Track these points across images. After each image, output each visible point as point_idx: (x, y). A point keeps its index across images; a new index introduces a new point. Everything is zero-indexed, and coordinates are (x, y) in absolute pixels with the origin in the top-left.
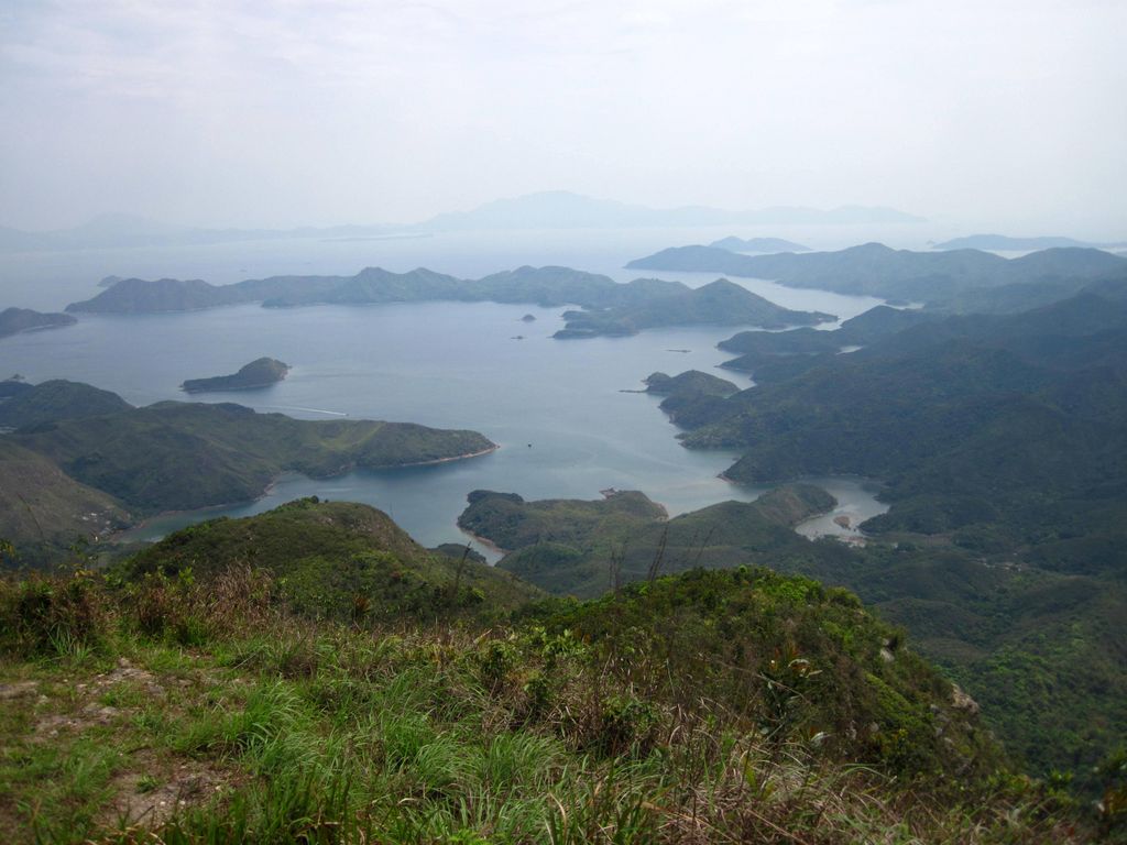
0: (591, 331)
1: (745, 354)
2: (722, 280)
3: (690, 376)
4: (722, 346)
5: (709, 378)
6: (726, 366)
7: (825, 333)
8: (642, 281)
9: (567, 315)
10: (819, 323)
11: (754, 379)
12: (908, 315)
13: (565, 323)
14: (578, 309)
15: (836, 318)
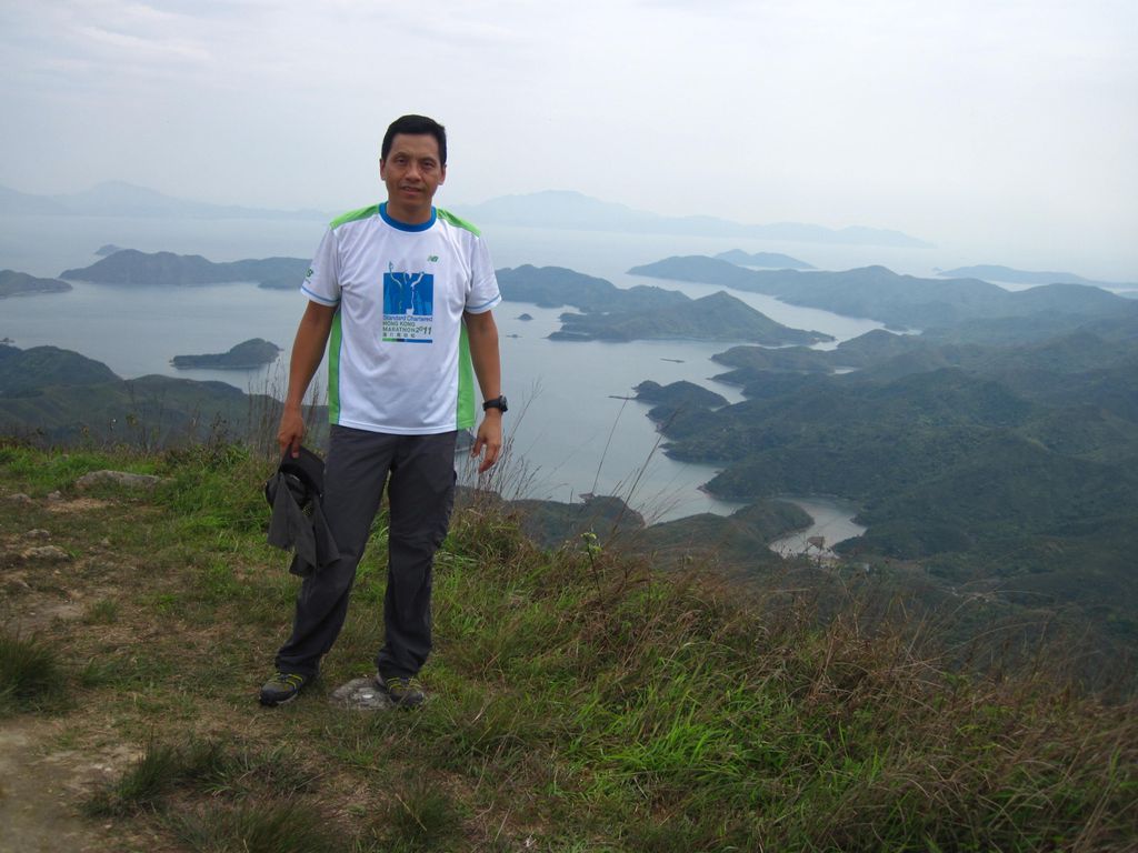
0: (586, 334)
1: (739, 370)
2: (722, 294)
3: (682, 387)
4: (716, 358)
5: (700, 390)
6: (718, 378)
7: (820, 352)
8: (642, 289)
9: (564, 317)
10: (815, 342)
11: (745, 393)
12: (904, 340)
13: (561, 324)
14: (576, 311)
15: (833, 339)
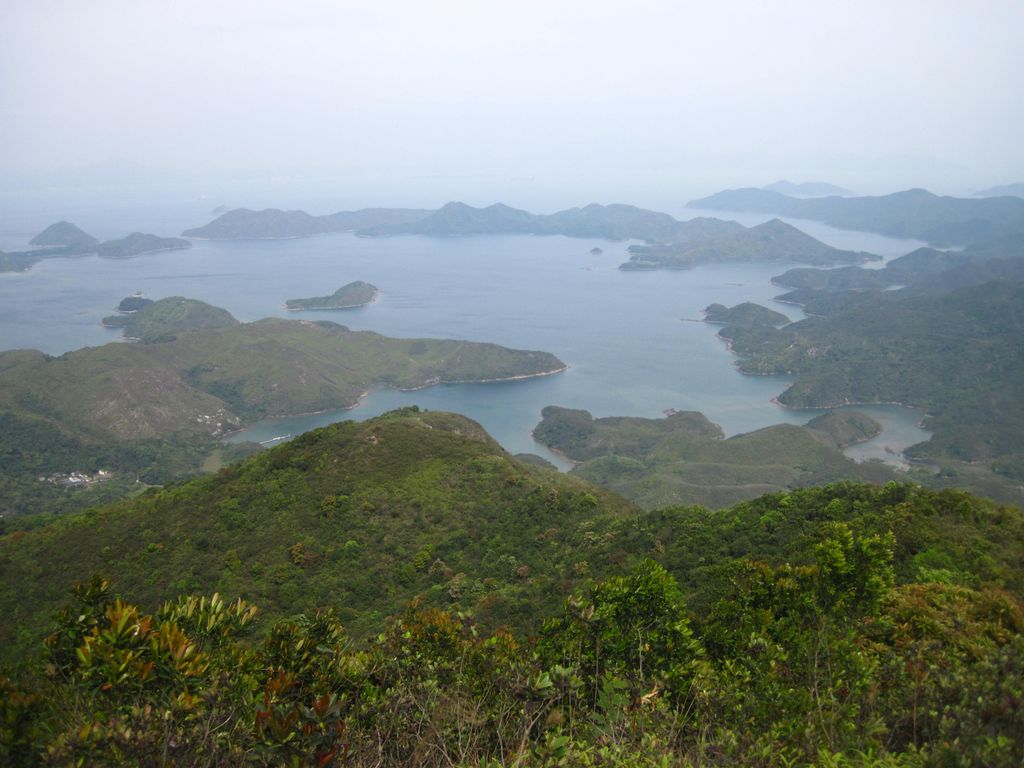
0: (653, 264)
1: (797, 289)
2: (775, 221)
3: (745, 309)
4: (776, 280)
5: (764, 309)
7: (873, 273)
8: (700, 220)
9: (632, 249)
10: (864, 262)
11: (806, 311)
12: (948, 257)
13: (629, 257)
14: (642, 243)
15: (881, 258)
